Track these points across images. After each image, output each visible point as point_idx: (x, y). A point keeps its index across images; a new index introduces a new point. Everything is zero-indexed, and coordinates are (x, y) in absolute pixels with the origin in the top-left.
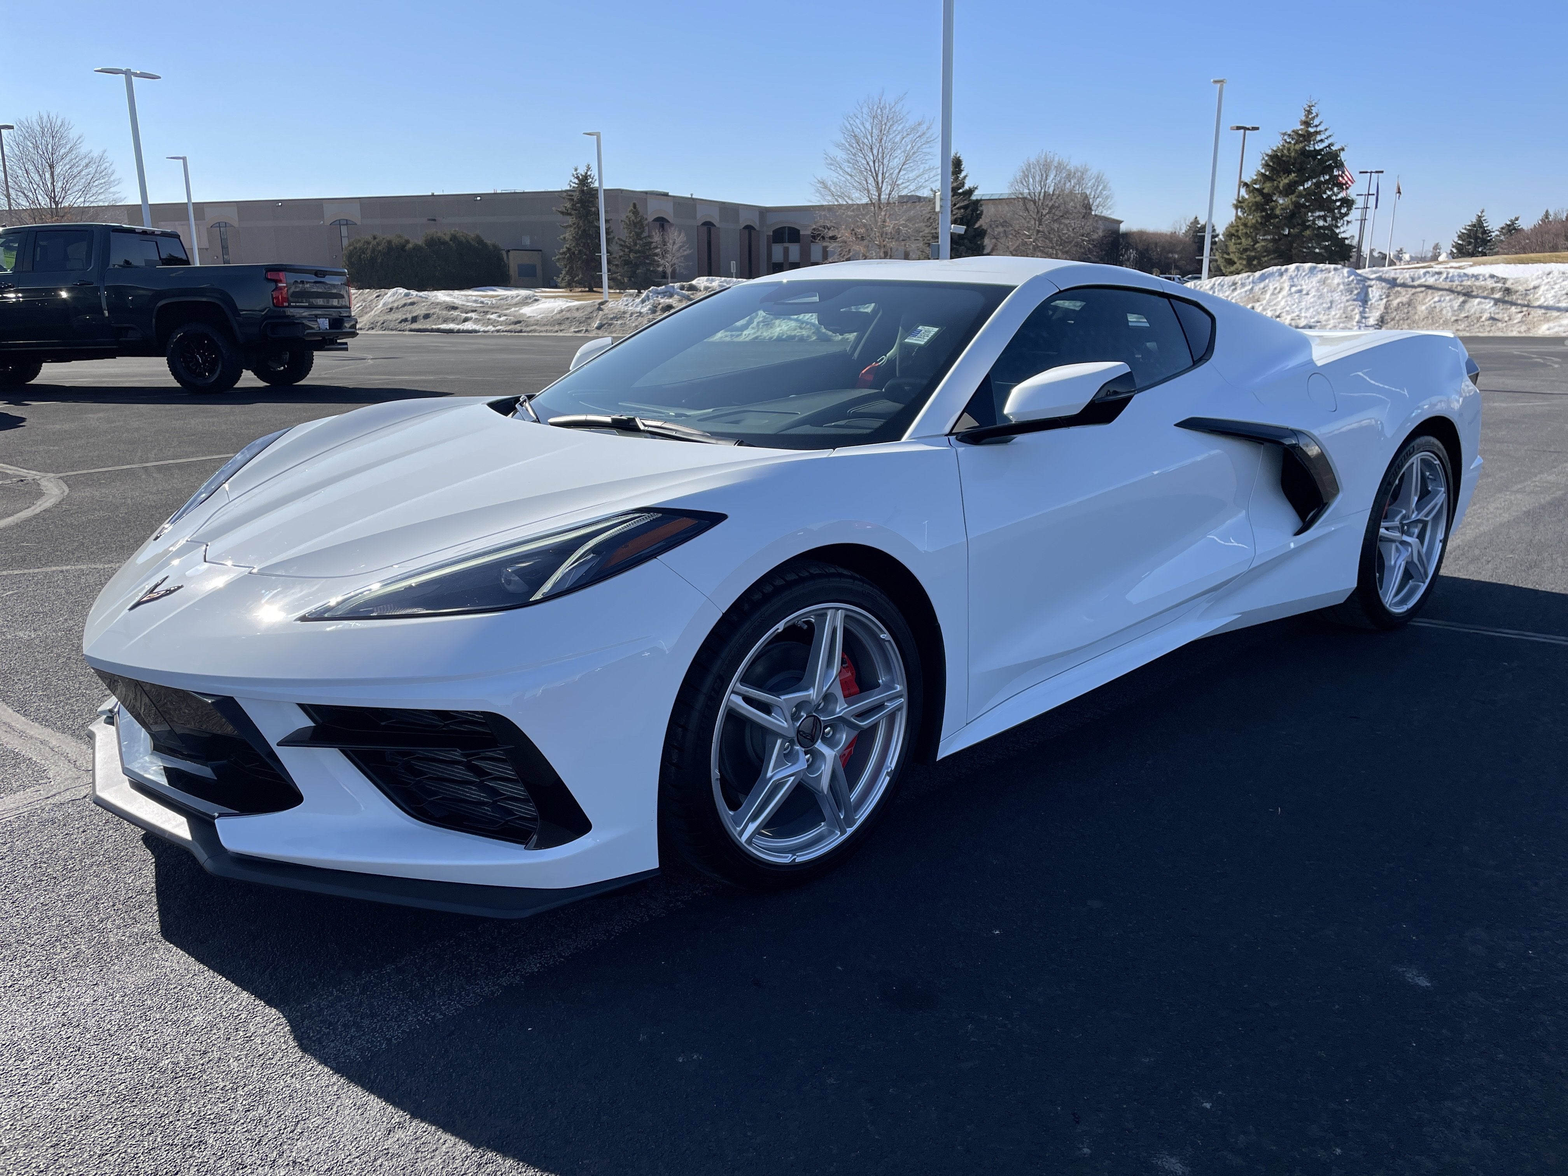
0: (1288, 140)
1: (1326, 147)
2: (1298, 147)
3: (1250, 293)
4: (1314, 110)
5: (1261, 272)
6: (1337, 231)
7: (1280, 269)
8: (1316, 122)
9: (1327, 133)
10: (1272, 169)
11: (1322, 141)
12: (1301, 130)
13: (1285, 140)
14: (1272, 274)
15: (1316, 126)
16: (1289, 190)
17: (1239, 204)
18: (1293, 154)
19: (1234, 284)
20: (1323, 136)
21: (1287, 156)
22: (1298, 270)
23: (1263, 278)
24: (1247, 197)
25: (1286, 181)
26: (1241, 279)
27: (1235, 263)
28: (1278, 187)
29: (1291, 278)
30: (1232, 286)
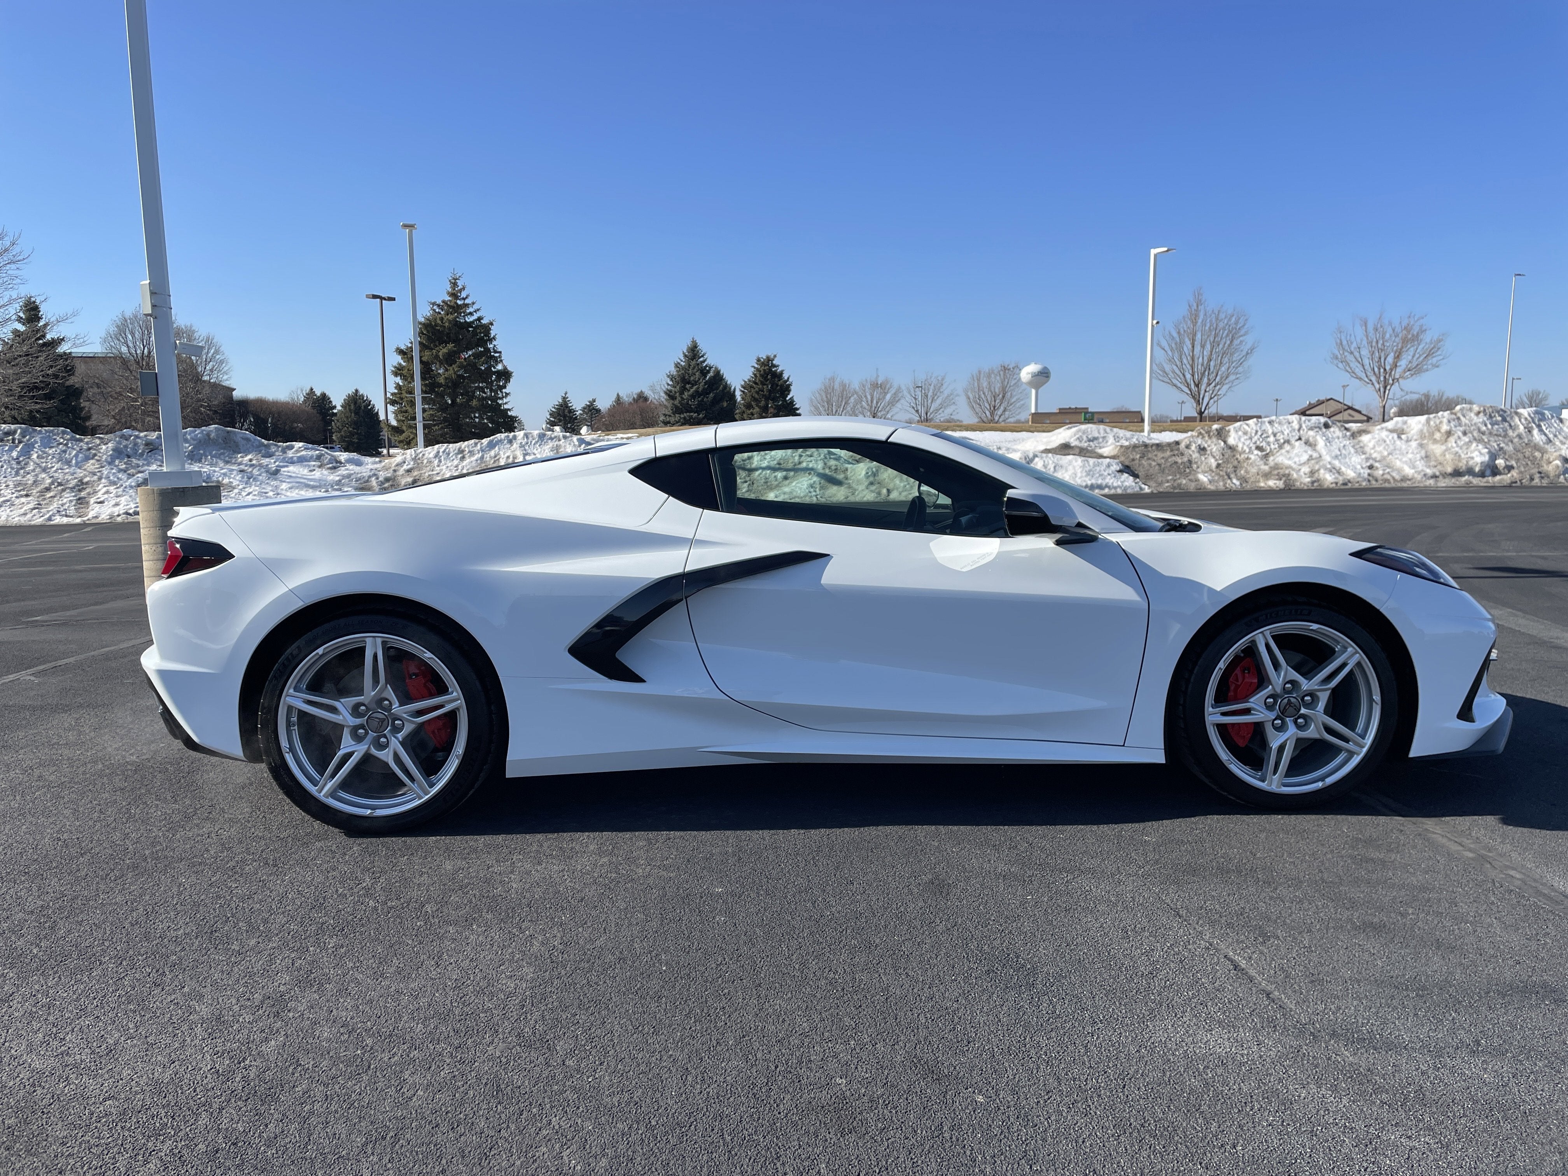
0: (437, 310)
1: (476, 320)
2: (450, 317)
3: (481, 463)
4: (460, 283)
5: (489, 439)
6: (500, 402)
7: (508, 436)
8: (464, 295)
9: (475, 307)
10: (429, 339)
11: (471, 314)
12: (450, 301)
13: (434, 310)
14: (500, 441)
15: (464, 299)
16: (450, 359)
17: (399, 372)
18: (447, 324)
19: (461, 451)
20: (471, 310)
21: (441, 326)
22: (527, 438)
23: (491, 446)
24: (404, 364)
25: (445, 350)
26: (468, 447)
27: (404, 432)
28: (437, 357)
29: (522, 446)
30: (458, 454)
